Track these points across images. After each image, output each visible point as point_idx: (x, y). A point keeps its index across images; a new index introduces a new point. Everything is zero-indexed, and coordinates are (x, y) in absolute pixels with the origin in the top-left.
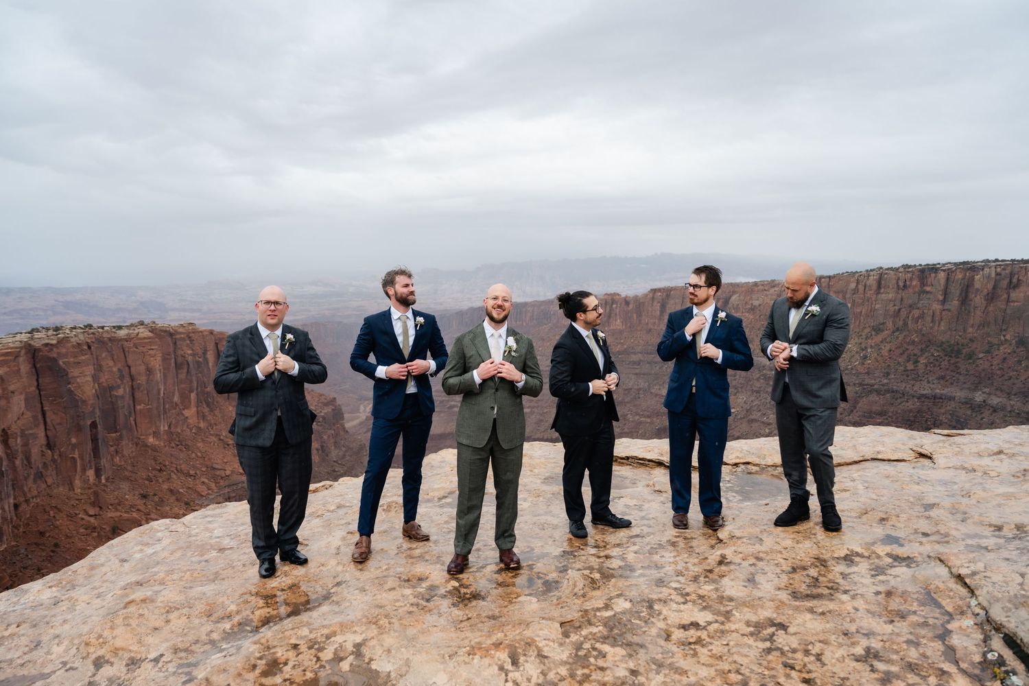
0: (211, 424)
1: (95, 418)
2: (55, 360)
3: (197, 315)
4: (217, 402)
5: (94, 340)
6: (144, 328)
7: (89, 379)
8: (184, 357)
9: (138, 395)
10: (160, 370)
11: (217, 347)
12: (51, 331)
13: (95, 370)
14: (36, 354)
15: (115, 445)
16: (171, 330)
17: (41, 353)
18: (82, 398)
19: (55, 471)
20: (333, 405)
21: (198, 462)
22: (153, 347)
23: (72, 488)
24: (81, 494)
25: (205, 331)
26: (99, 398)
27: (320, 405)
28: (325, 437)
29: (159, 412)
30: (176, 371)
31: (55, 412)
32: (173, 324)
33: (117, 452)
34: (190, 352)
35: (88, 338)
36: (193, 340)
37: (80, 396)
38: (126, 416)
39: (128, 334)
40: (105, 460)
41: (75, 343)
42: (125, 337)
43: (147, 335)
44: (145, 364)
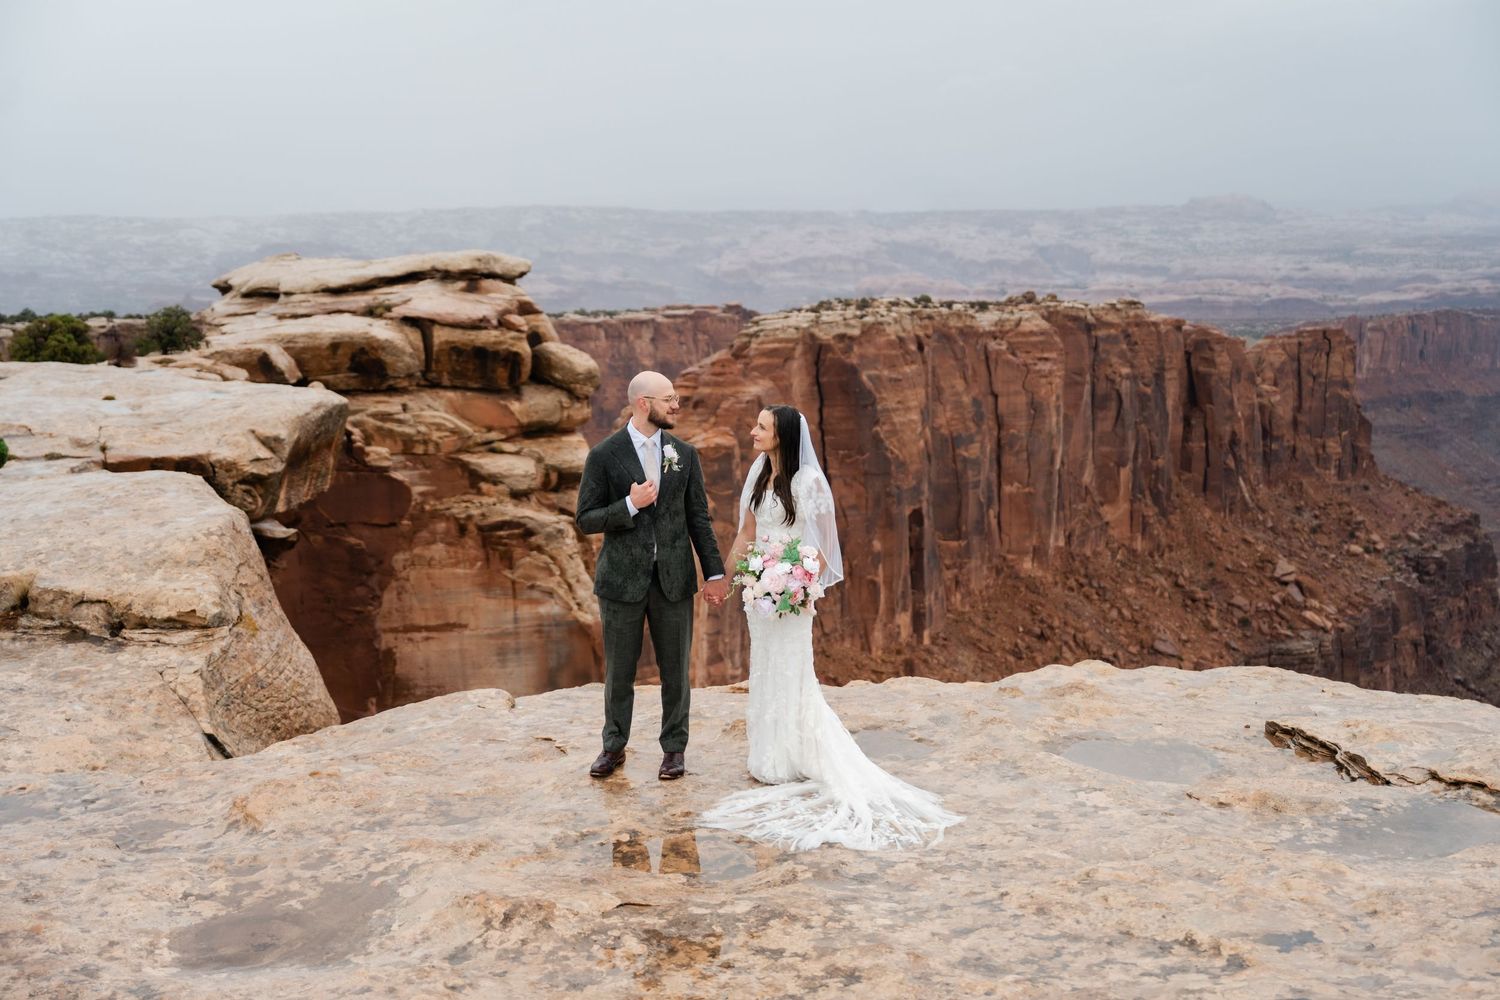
0: (1159, 546)
1: (920, 502)
2: (853, 371)
3: (1156, 281)
4: (1178, 496)
5: (930, 332)
6: (1032, 309)
7: (915, 416)
8: (1113, 382)
9: (1009, 460)
10: (1058, 408)
11: (1188, 361)
12: (853, 307)
13: (927, 397)
14: (822, 357)
15: (954, 565)
16: (1089, 317)
17: (830, 355)
18: (897, 457)
19: (839, 607)
20: (1466, 532)
21: (1122, 631)
22: (1046, 355)
23: (866, 647)
24: (883, 661)
25: (1165, 322)
26: (930, 461)
27: (1433, 529)
28: (1440, 614)
29: (1049, 504)
30: (1093, 412)
31: (849, 480)
32: (1097, 303)
33: (957, 583)
34: (1125, 370)
35: (920, 326)
36: (1136, 343)
37: (896, 451)
38: (980, 504)
39: (1000, 323)
40: (933, 597)
41: (893, 337)
42: (993, 329)
43: (1037, 325)
44: (1027, 391)
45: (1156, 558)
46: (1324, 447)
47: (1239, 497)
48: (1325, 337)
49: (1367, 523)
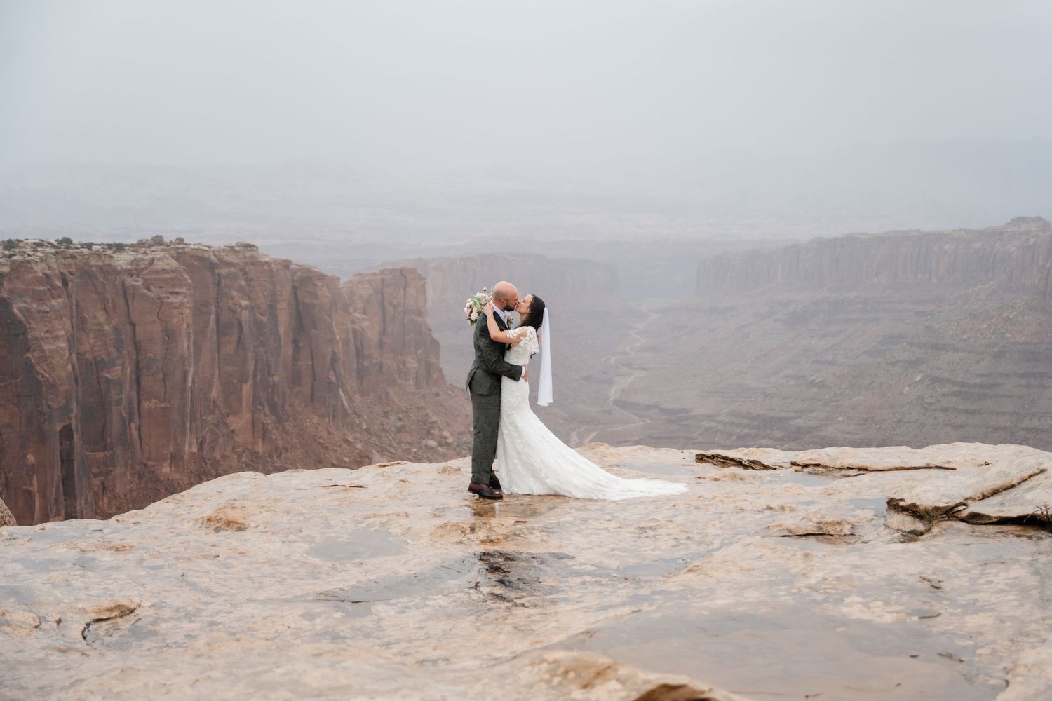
0: (277, 448)
1: (70, 418)
2: (5, 304)
4: (290, 405)
5: (73, 269)
6: (163, 250)
7: (63, 345)
8: (234, 312)
9: (146, 381)
10: (188, 334)
11: (295, 294)
13: (73, 326)
15: (101, 473)
16: (213, 258)
18: (47, 379)
22: (176, 290)
25: (276, 262)
26: (77, 382)
29: (183, 417)
30: (218, 337)
32: (218, 243)
33: (104, 488)
34: (244, 303)
35: (65, 265)
36: (252, 280)
37: (45, 374)
38: (123, 419)
39: (135, 262)
40: (83, 502)
41: (41, 275)
42: (129, 267)
43: (167, 264)
44: (161, 321)
45: (275, 458)
46: (404, 363)
47: (339, 404)
48: (402, 275)
49: (439, 422)
